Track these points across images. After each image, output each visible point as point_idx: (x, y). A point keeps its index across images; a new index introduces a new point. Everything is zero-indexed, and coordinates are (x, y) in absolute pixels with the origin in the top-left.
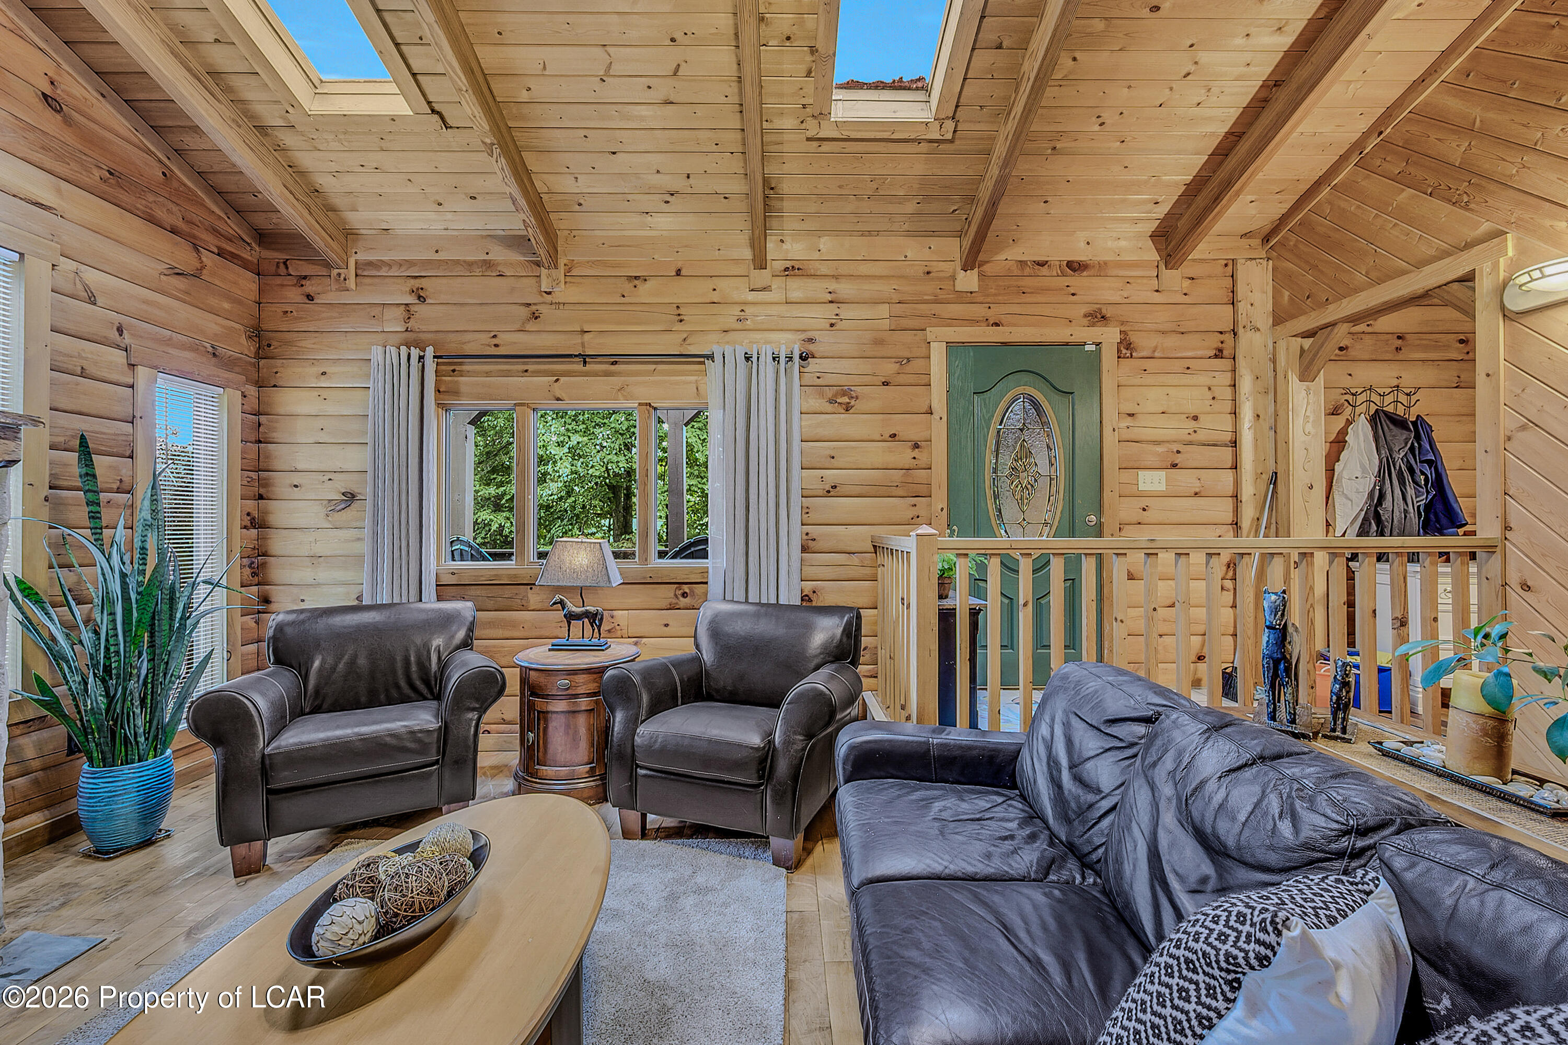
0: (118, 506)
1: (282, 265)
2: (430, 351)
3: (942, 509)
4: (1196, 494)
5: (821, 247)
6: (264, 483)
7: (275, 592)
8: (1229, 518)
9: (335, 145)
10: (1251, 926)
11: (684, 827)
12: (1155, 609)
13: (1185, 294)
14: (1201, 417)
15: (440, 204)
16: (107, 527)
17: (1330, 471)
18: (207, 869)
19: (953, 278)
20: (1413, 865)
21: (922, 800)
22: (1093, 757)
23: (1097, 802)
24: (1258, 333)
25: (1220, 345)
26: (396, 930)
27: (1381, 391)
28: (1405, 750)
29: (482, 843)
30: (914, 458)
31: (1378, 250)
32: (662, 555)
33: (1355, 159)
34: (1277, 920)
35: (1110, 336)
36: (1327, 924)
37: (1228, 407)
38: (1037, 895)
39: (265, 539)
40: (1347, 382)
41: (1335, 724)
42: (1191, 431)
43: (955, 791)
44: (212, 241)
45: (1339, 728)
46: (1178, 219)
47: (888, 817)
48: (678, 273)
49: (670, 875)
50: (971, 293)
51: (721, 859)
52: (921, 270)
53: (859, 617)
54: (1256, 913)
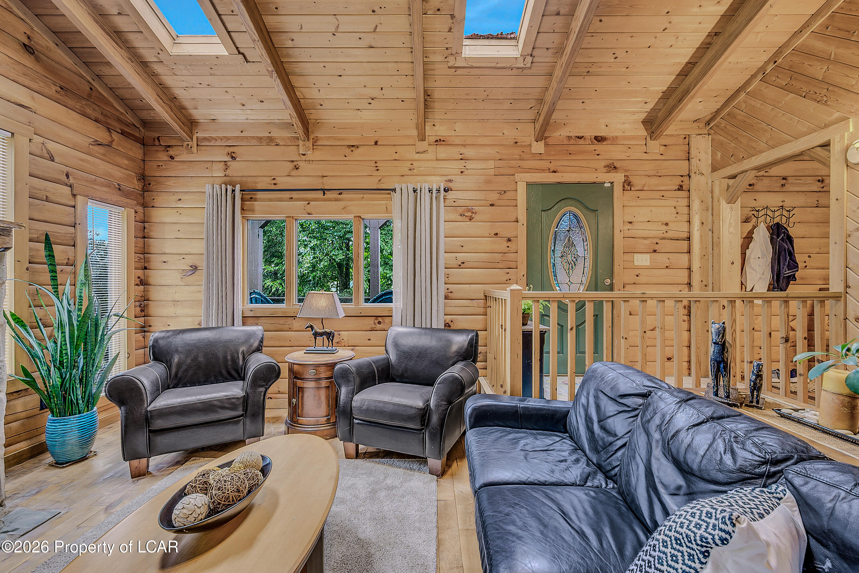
0: (67, 273)
1: (156, 140)
2: (238, 188)
3: (523, 276)
4: (667, 267)
5: (456, 129)
6: (147, 260)
7: (153, 321)
8: (686, 281)
9: (185, 72)
10: (716, 519)
11: (380, 452)
12: (645, 332)
13: (662, 154)
14: (670, 224)
15: (243, 105)
16: (61, 285)
17: (744, 255)
18: (116, 473)
19: (530, 146)
20: (806, 483)
21: (514, 439)
22: (612, 416)
23: (614, 442)
24: (703, 176)
25: (681, 183)
26: (219, 512)
27: (773, 209)
28: (794, 414)
29: (268, 462)
30: (508, 247)
31: (773, 129)
32: (367, 300)
33: (760, 77)
34: (733, 517)
35: (618, 178)
36: (758, 518)
37: (686, 218)
38: (580, 493)
39: (148, 291)
40: (754, 204)
41: (753, 398)
42: (664, 232)
43: (532, 434)
44: (118, 126)
45: (755, 400)
46: (658, 112)
47: (496, 449)
48: (376, 143)
49: (372, 479)
50: (540, 154)
51: (400, 471)
52: (512, 142)
53: (477, 335)
54: (718, 512)
